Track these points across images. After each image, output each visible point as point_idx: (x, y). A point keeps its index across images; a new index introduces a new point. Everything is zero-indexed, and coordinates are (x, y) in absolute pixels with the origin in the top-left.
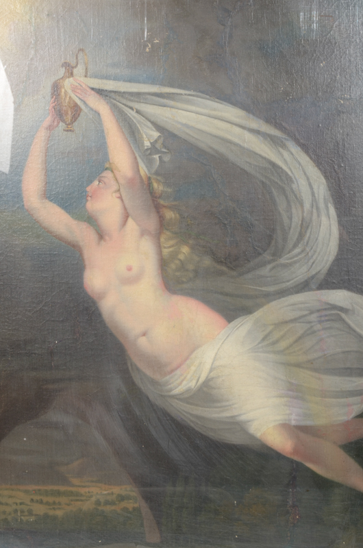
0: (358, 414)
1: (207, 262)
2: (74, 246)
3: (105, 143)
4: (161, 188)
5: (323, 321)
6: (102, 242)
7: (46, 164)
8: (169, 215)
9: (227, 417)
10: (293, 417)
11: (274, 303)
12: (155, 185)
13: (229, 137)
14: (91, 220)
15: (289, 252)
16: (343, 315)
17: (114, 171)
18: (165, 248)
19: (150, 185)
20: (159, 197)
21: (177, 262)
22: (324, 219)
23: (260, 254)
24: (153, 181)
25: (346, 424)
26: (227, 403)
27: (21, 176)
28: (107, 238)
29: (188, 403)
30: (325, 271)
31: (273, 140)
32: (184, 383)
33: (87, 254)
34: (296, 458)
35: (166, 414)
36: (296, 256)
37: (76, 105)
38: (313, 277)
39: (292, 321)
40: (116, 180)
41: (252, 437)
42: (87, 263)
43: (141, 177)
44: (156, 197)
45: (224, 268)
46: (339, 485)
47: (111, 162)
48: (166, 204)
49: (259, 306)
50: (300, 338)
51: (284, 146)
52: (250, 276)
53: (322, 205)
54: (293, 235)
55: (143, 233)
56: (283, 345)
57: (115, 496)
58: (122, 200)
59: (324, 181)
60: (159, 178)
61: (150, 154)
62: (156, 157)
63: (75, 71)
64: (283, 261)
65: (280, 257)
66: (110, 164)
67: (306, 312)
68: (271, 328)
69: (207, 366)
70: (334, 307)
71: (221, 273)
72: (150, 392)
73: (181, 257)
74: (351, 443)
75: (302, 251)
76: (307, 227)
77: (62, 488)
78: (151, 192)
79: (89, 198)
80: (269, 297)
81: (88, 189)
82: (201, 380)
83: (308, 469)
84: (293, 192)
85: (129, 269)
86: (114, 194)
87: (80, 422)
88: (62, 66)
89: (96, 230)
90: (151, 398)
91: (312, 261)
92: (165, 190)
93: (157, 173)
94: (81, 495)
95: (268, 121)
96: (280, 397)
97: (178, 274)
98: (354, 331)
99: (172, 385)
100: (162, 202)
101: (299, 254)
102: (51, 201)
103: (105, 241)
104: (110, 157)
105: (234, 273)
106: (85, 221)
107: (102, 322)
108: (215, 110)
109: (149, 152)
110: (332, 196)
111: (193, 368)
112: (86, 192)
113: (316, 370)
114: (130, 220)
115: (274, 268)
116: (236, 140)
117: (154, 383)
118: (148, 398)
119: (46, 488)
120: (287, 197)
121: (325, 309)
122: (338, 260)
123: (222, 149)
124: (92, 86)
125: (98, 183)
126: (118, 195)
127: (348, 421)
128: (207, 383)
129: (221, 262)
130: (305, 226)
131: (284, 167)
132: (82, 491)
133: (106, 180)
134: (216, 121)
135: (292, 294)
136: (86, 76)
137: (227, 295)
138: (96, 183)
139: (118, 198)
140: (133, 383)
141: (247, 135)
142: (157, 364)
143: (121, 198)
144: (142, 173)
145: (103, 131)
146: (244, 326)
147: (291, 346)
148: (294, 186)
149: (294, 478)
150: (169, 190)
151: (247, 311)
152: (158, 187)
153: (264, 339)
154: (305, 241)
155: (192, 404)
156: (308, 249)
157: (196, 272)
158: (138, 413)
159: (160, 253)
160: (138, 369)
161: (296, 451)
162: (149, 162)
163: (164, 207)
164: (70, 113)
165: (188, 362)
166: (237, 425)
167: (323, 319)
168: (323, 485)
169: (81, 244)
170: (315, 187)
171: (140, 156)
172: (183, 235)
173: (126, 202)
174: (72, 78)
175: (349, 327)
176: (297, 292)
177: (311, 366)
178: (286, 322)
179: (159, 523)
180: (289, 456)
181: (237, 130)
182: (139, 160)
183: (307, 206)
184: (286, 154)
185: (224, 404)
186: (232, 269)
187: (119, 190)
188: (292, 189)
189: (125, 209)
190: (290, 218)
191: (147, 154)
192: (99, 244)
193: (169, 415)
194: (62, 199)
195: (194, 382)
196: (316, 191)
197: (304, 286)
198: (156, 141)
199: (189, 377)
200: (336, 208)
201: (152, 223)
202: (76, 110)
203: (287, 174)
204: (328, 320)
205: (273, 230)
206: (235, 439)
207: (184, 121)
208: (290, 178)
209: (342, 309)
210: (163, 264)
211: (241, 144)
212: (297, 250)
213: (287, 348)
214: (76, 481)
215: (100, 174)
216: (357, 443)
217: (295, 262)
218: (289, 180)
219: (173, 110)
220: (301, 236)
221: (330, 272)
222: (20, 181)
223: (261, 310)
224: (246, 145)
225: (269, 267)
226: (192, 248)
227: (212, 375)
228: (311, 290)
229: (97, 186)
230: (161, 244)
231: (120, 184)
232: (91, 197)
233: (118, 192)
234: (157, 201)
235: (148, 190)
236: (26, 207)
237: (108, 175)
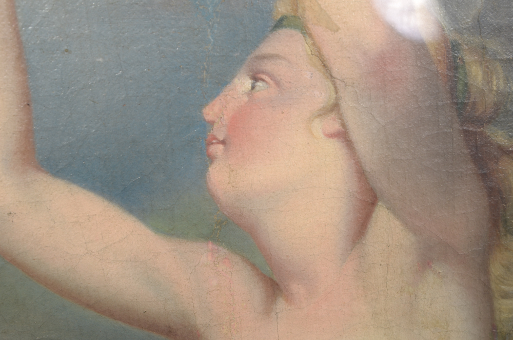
4: (498, 83)
6: (281, 304)
12: (476, 74)
17: (318, 30)
20: (491, 121)
28: (296, 288)
40: (326, 68)
44: (480, 121)
58: (349, 144)
79: (217, 149)
81: (210, 112)
86: (319, 127)
89: (254, 266)
93: (479, 26)
102: (59, 174)
103: (289, 299)
106: (209, 237)
114: (382, 217)
125: (248, 83)
126: (336, 126)
133: (279, 69)
138: (243, 83)
139: (331, 136)
143: (343, 136)
169: (200, 320)
187: (335, 107)
189: (361, 173)
215: (255, 45)
229: (246, 99)
230: (493, 286)
231: (338, 82)
232: (223, 142)
233: (333, 115)
234: (482, 133)
235: (449, 95)
237: (286, 44)
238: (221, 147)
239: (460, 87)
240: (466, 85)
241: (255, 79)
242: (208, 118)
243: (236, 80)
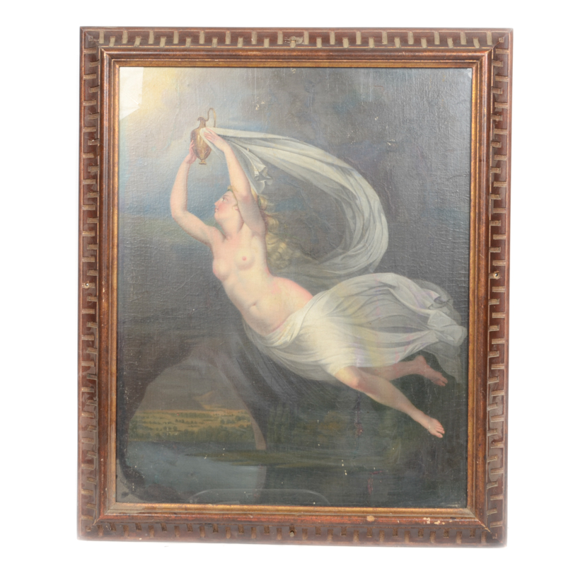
0: (403, 358)
1: (298, 254)
2: (206, 243)
3: (228, 172)
4: (266, 203)
5: (377, 295)
6: (226, 240)
8: (272, 221)
9: (312, 362)
10: (358, 361)
11: (344, 282)
12: (262, 201)
13: (313, 168)
14: (218, 225)
15: (355, 247)
16: (392, 291)
17: (234, 192)
19: (258, 201)
21: (277, 254)
22: (378, 224)
23: (334, 248)
24: (260, 198)
25: (394, 366)
26: (312, 352)
27: (169, 195)
28: (229, 237)
29: (285, 352)
30: (379, 260)
31: (343, 170)
32: (283, 338)
33: (215, 249)
34: (359, 390)
35: (270, 359)
36: (360, 249)
37: (208, 146)
38: (370, 264)
39: (357, 294)
40: (235, 197)
41: (329, 375)
42: (215, 255)
43: (252, 195)
45: (310, 258)
46: (389, 408)
47: (232, 185)
48: (269, 214)
49: (334, 284)
50: (362, 306)
51: (350, 174)
52: (327, 263)
53: (376, 215)
54: (357, 235)
55: (254, 234)
56: (350, 311)
57: (234, 417)
58: (239, 211)
59: (377, 198)
60: (265, 196)
61: (258, 180)
62: (263, 182)
63: (207, 123)
64: (350, 253)
65: (348, 250)
66: (231, 187)
67: (366, 289)
68: (342, 299)
69: (298, 327)
70: (385, 285)
71: (308, 262)
72: (259, 344)
73: (280, 250)
74: (398, 379)
75: (363, 246)
76: (367, 230)
77: (198, 412)
78: (260, 206)
79: (216, 210)
80: (341, 278)
81: (216, 204)
82: (294, 336)
83: (368, 398)
84: (357, 206)
85: (244, 259)
86: (234, 208)
87: (210, 365)
88: (198, 120)
89: (221, 232)
90: (259, 348)
91: (370, 253)
92: (269, 204)
93: (263, 193)
94: (211, 417)
95: (339, 157)
96: (349, 347)
97: (278, 262)
98: (399, 301)
99: (274, 340)
100: (267, 213)
101: (362, 248)
103: (227, 239)
104: (231, 182)
105: (317, 262)
107: (226, 296)
108: (303, 149)
109: (258, 178)
110: (384, 208)
111: (288, 328)
112: (214, 206)
113: (373, 328)
114: (245, 225)
115: (344, 258)
116: (318, 170)
117: (262, 338)
118: (257, 348)
119: (186, 412)
120: (352, 209)
121: (379, 286)
122: (388, 252)
123: (308, 177)
124: (219, 133)
126: (237, 208)
127: (395, 364)
128: (298, 338)
129: (308, 254)
130: (365, 229)
131: (351, 189)
132: (212, 414)
133: (228, 198)
134: (304, 158)
135: (356, 276)
136: (214, 127)
137: (312, 276)
138: (221, 199)
139: (236, 210)
140: (247, 339)
141: (326, 167)
142: (263, 325)
143: (238, 210)
144: (253, 193)
145: (226, 164)
146: (324, 298)
147: (356, 312)
148: (358, 202)
149: (359, 403)
150: (272, 205)
151: (325, 287)
152: (264, 203)
153: (337, 307)
154: (366, 239)
155: (288, 352)
156: (367, 245)
157: (290, 261)
158: (250, 359)
159: (265, 248)
160: (250, 329)
161: (360, 385)
162: (258, 186)
163: (268, 216)
164: (203, 151)
165: (285, 323)
166: (319, 367)
167: (378, 293)
168: (378, 408)
169: (211, 242)
170: (372, 202)
172: (281, 236)
173: (242, 213)
174: (204, 129)
175: (396, 299)
176: (360, 275)
177: (370, 326)
178: (353, 295)
179: (265, 436)
180: (355, 388)
181: (318, 163)
182: (251, 184)
183: (366, 215)
184: (352, 180)
185: (310, 352)
186: (315, 259)
187: (237, 205)
188: (356, 204)
189: (241, 217)
190: (355, 224)
191: (257, 180)
192: (223, 242)
193: (272, 360)
194: (198, 211)
195: (289, 337)
196: (372, 205)
197: (364, 271)
198: (263, 171)
199: (285, 333)
200: (386, 217)
201: (260, 227)
202: (208, 150)
203: (352, 194)
204: (381, 294)
205: (344, 232)
206: (317, 377)
207: (282, 157)
208: (355, 196)
209: (391, 286)
210: (268, 255)
211: (321, 173)
212: (360, 246)
213: (354, 313)
214: (207, 407)
216: (402, 379)
217: (359, 254)
218: (354, 197)
219: (275, 150)
220: (362, 236)
221: (383, 261)
222: (168, 199)
223: (335, 287)
224: (324, 174)
225: (341, 257)
226: (288, 244)
227: (302, 332)
228: (369, 273)
229: (222, 202)
230: (266, 242)
231: (238, 201)
232: (218, 209)
234: (263, 212)
236: (173, 216)
237: (229, 194)
239: (259, 203)
241: (224, 199)
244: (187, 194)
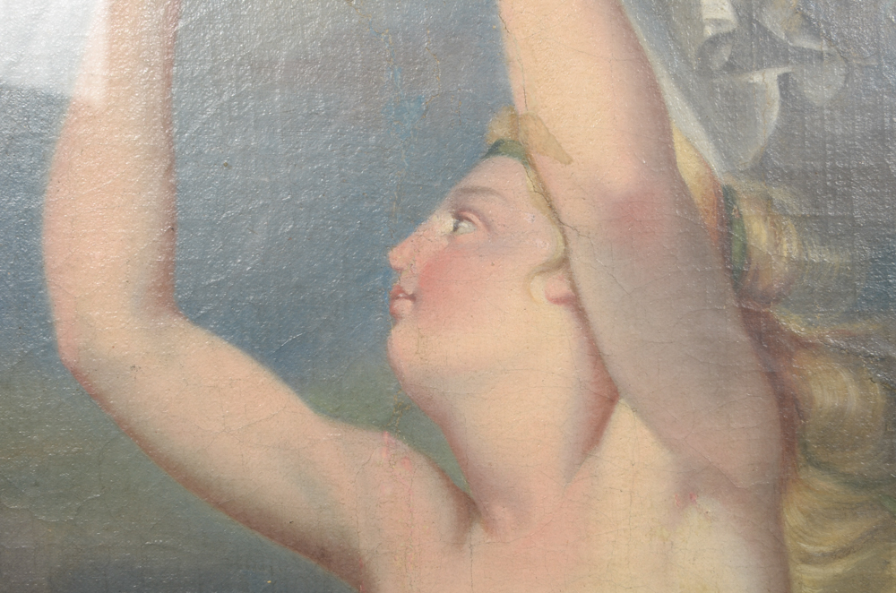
2: (323, 556)
4: (790, 247)
6: (478, 533)
7: (167, 123)
17: (539, 160)
18: (808, 559)
19: (729, 230)
20: (781, 298)
27: (35, 190)
28: (501, 512)
43: (679, 188)
47: (521, 108)
58: (580, 313)
60: (779, 194)
61: (731, 66)
62: (767, 79)
66: (515, 117)
78: (738, 268)
79: (404, 306)
81: (399, 256)
86: (540, 287)
89: (443, 473)
92: (814, 256)
100: (794, 324)
102: (200, 321)
103: (490, 527)
104: (517, 83)
106: (386, 425)
109: (725, 53)
112: (389, 272)
114: (624, 421)
125: (450, 222)
126: (563, 289)
133: (491, 207)
138: (442, 222)
139: (557, 301)
143: (573, 302)
144: (688, 167)
150: (834, 259)
162: (727, 110)
169: (365, 544)
171: (677, 79)
173: (602, 321)
182: (674, 99)
187: (563, 263)
189: (596, 356)
191: (717, 70)
194: (260, 310)
215: (462, 174)
222: (31, 223)
229: (445, 242)
230: (789, 542)
231: (568, 230)
232: (413, 298)
233: (560, 273)
234: (767, 315)
235: (720, 259)
236: (67, 356)
237: (502, 176)
238: (409, 303)
239: (736, 249)
240: (744, 246)
241: (459, 217)
242: (394, 264)
243: (434, 218)
244: (176, 190)
